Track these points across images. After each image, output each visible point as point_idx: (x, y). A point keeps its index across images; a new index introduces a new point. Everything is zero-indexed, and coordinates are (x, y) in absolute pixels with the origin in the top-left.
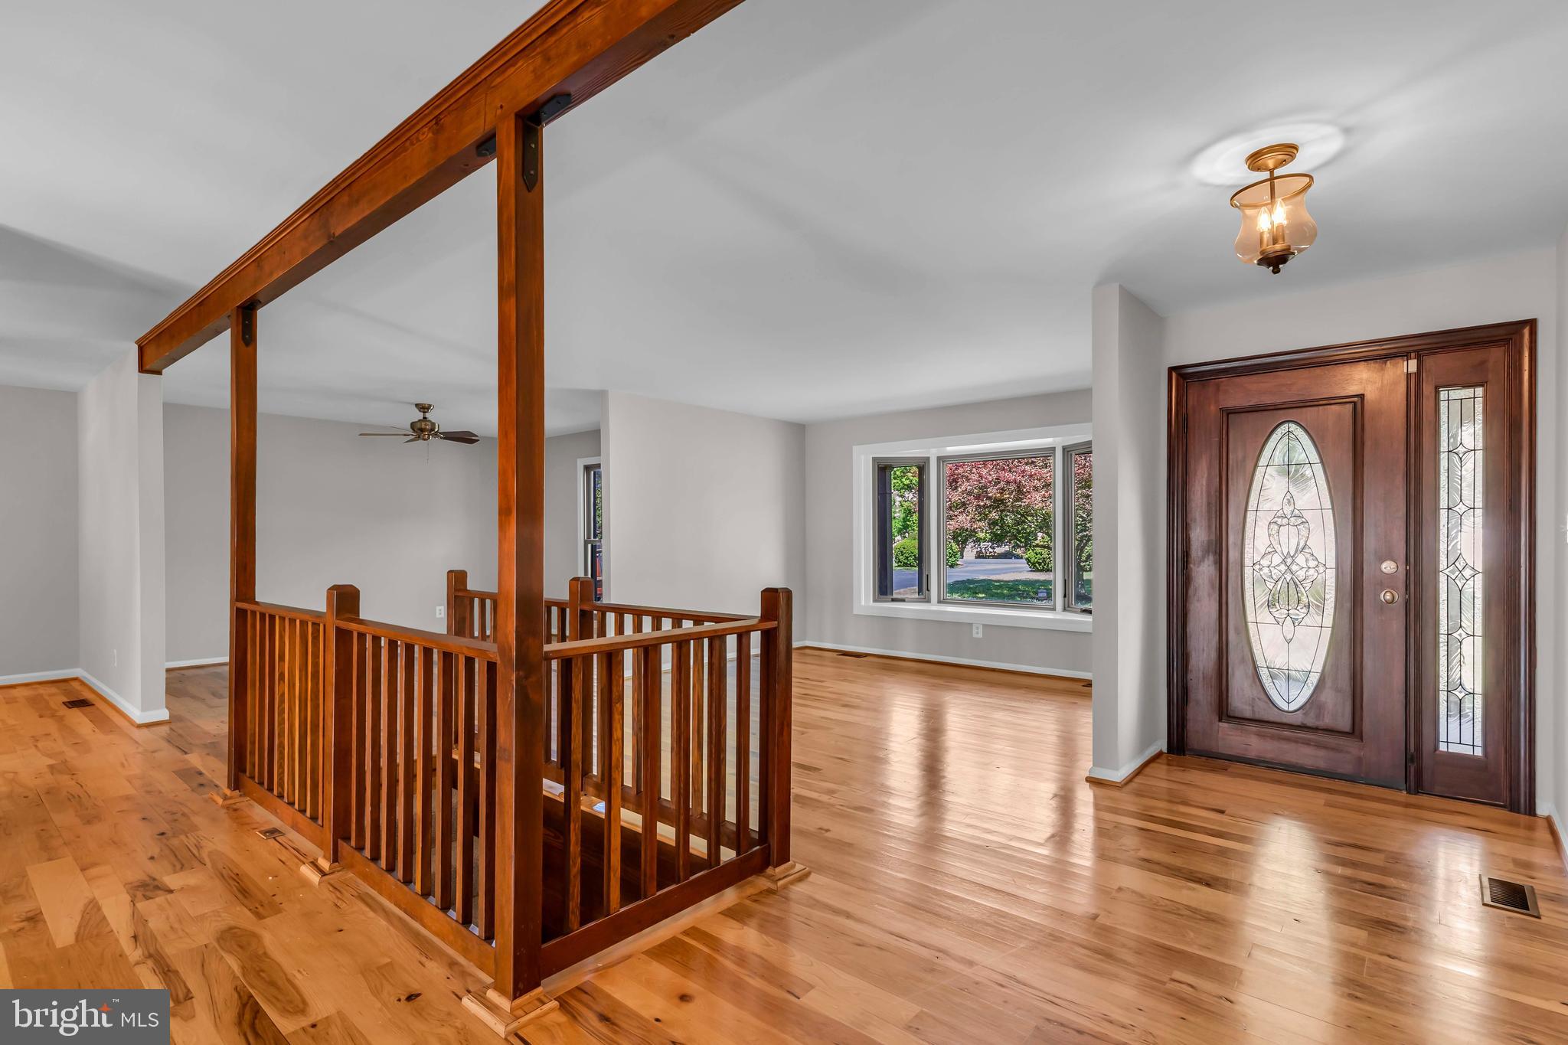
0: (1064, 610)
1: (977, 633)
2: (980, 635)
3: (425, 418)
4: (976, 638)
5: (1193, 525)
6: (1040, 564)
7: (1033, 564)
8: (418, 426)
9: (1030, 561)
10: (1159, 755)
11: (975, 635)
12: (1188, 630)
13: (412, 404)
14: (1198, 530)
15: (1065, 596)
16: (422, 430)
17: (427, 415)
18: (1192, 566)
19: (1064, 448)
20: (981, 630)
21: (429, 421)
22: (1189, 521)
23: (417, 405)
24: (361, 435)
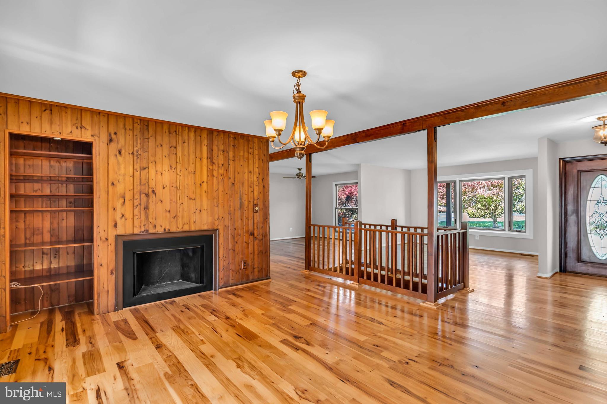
0: (509, 231)
1: (477, 238)
2: (478, 239)
3: (300, 172)
4: (477, 240)
5: (568, 205)
6: (474, 215)
7: (471, 215)
8: (299, 175)
9: (469, 214)
10: (556, 273)
11: (476, 239)
12: (567, 236)
13: (297, 168)
14: (570, 206)
15: (509, 226)
16: (300, 176)
17: (301, 171)
18: (568, 217)
19: (508, 178)
20: (479, 237)
21: (301, 173)
22: (567, 204)
23: (298, 169)
24: (284, 178)
